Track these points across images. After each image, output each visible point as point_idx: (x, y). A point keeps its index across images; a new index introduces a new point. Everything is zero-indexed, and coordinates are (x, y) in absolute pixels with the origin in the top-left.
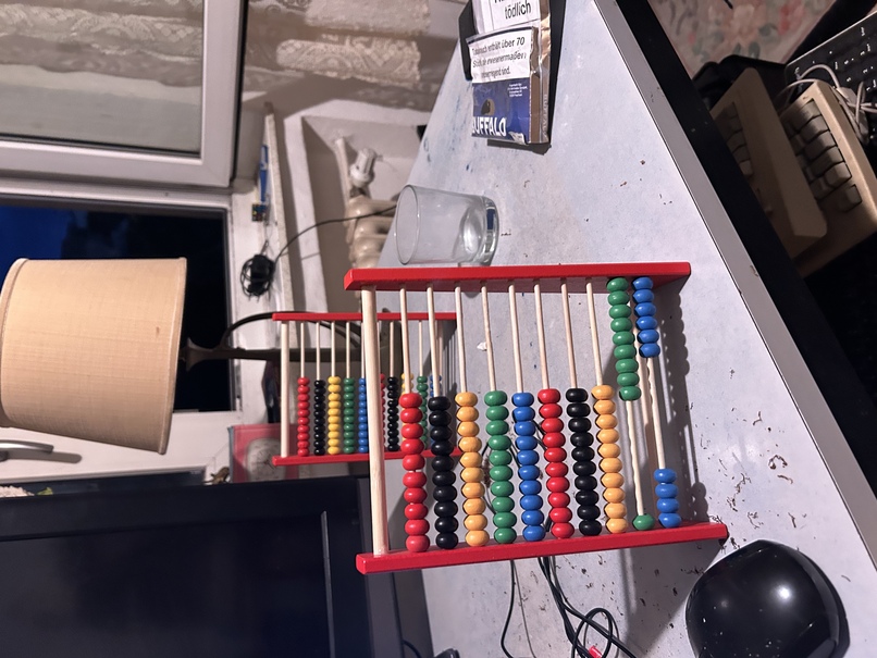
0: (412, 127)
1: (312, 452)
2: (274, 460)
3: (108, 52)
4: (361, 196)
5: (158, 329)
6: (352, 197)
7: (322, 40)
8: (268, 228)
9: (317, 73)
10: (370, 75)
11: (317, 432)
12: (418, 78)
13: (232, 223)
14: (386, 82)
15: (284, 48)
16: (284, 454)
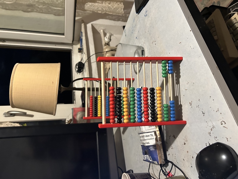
0: (122, 26)
1: (94, 116)
2: (84, 118)
3: (40, 7)
4: (107, 46)
5: (53, 82)
6: (105, 46)
7: (97, 2)
8: (82, 54)
9: (96, 12)
10: (110, 12)
11: (95, 110)
12: (123, 13)
13: (73, 53)
14: (114, 14)
15: (87, 5)
16: (86, 116)
